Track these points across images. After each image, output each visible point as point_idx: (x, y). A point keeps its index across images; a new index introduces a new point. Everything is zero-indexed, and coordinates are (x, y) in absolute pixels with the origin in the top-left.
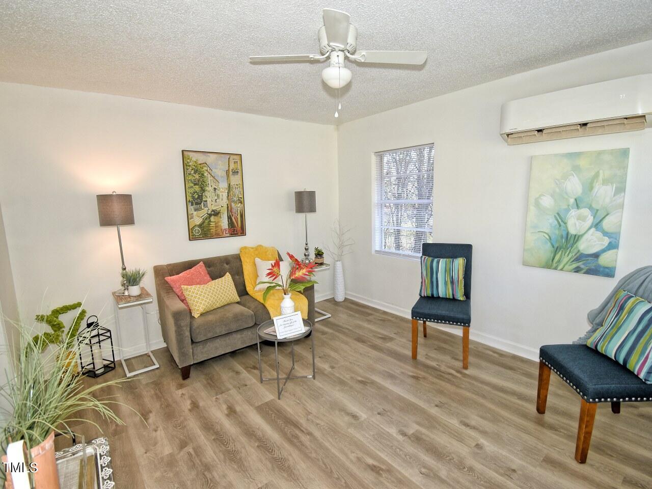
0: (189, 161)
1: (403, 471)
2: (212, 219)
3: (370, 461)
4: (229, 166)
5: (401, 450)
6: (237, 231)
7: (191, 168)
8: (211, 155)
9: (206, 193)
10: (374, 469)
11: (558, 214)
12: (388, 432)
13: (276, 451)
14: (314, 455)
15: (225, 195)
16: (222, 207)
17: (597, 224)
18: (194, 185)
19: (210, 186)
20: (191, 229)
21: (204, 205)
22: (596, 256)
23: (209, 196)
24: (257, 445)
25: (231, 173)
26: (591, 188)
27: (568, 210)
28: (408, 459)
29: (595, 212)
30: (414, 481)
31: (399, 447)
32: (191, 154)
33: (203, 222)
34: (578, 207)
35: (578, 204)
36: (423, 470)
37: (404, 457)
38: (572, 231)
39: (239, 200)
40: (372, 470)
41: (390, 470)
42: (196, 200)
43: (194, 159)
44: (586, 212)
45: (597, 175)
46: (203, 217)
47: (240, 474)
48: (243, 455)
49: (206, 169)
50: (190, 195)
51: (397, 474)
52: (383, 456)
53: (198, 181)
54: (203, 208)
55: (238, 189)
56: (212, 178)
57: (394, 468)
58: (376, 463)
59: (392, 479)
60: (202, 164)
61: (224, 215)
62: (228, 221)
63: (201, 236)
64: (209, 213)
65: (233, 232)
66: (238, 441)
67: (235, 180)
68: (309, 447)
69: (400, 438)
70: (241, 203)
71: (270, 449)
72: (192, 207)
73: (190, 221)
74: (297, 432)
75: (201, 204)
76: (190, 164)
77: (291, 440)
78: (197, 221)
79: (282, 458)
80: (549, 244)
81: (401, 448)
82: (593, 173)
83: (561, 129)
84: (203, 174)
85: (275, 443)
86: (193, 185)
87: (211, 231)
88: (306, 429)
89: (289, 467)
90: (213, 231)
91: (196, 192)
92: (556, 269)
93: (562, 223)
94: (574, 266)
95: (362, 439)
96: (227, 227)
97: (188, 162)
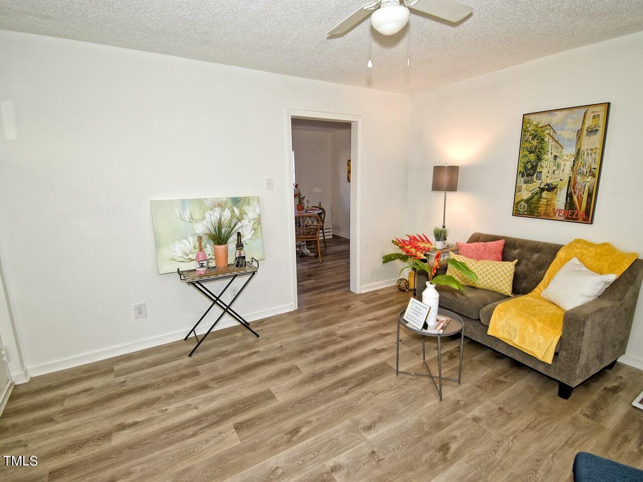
0: (528, 125)
1: (285, 452)
2: (545, 194)
3: (304, 430)
4: (583, 123)
5: (311, 459)
6: (577, 215)
7: (529, 134)
8: (558, 113)
9: (544, 163)
10: (295, 431)
12: (340, 454)
15: (569, 164)
16: (561, 180)
18: (530, 154)
19: (549, 153)
20: (516, 203)
21: (537, 177)
23: (546, 166)
25: (585, 132)
28: (298, 462)
30: (271, 459)
31: (316, 459)
32: (532, 117)
33: (532, 198)
36: (280, 471)
37: (303, 459)
39: (590, 171)
40: (294, 430)
41: (289, 442)
42: (528, 171)
43: (535, 123)
46: (533, 192)
49: (548, 131)
50: (523, 165)
51: (284, 447)
52: (309, 441)
53: (536, 148)
54: (535, 180)
55: (593, 155)
56: (554, 143)
57: (291, 447)
58: (300, 434)
59: (279, 442)
60: (544, 126)
61: (562, 191)
62: (567, 200)
63: (526, 213)
64: (541, 187)
65: (571, 215)
67: (591, 143)
69: (330, 463)
70: (594, 176)
72: (522, 179)
73: (517, 194)
75: (533, 175)
76: (530, 129)
78: (526, 195)
81: (314, 460)
84: (543, 140)
86: (528, 153)
87: (540, 209)
90: (542, 209)
91: (530, 161)
95: (336, 428)
96: (563, 207)
97: (527, 128)
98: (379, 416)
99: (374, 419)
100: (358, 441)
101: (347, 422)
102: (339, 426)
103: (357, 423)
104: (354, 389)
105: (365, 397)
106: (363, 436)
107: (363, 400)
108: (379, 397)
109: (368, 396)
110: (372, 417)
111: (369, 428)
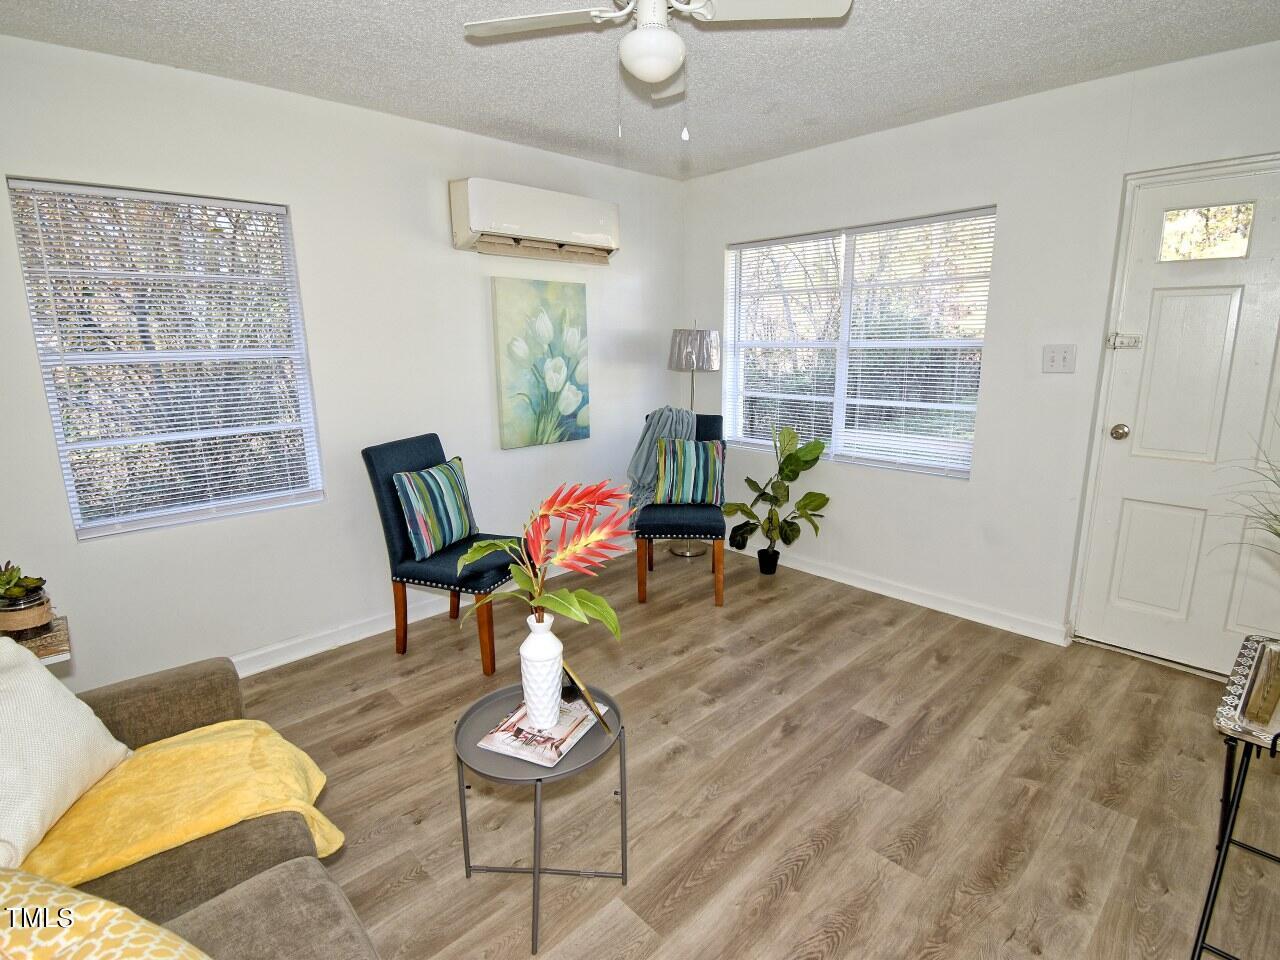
11: (534, 365)
13: (798, 853)
14: (788, 798)
17: (571, 376)
22: (574, 415)
24: (793, 894)
26: (561, 331)
27: (543, 361)
29: (568, 361)
34: (553, 357)
35: (553, 350)
38: (551, 389)
44: (560, 361)
45: (564, 314)
47: (878, 900)
48: (832, 911)
66: (794, 937)
68: (772, 805)
71: (797, 865)
74: (737, 827)
77: (762, 836)
79: (813, 841)
80: (531, 410)
82: (561, 311)
83: (541, 245)
85: (777, 860)
88: (726, 815)
89: (827, 827)
92: (541, 444)
93: (540, 379)
94: (558, 433)
98: (664, 771)
99: (670, 766)
100: (691, 731)
101: (715, 754)
102: (725, 747)
103: (699, 756)
104: (725, 822)
105: (696, 805)
106: (684, 739)
107: (699, 799)
108: (665, 810)
109: (691, 809)
110: (674, 767)
111: (677, 751)
